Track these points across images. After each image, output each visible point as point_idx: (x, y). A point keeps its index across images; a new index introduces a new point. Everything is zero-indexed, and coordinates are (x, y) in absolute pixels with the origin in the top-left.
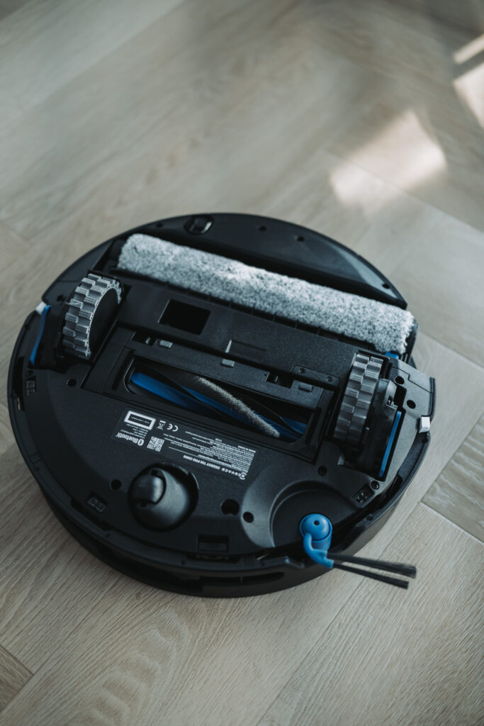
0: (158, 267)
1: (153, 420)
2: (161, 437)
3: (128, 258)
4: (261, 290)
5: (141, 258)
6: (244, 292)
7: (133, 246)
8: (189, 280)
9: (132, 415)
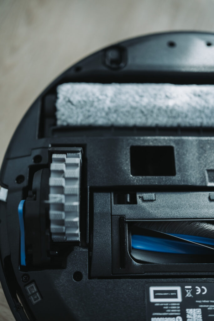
0: (99, 114)
1: (178, 289)
2: (196, 306)
3: (66, 113)
4: (204, 107)
5: (79, 110)
6: (190, 114)
7: (67, 99)
8: (133, 117)
9: (155, 292)
